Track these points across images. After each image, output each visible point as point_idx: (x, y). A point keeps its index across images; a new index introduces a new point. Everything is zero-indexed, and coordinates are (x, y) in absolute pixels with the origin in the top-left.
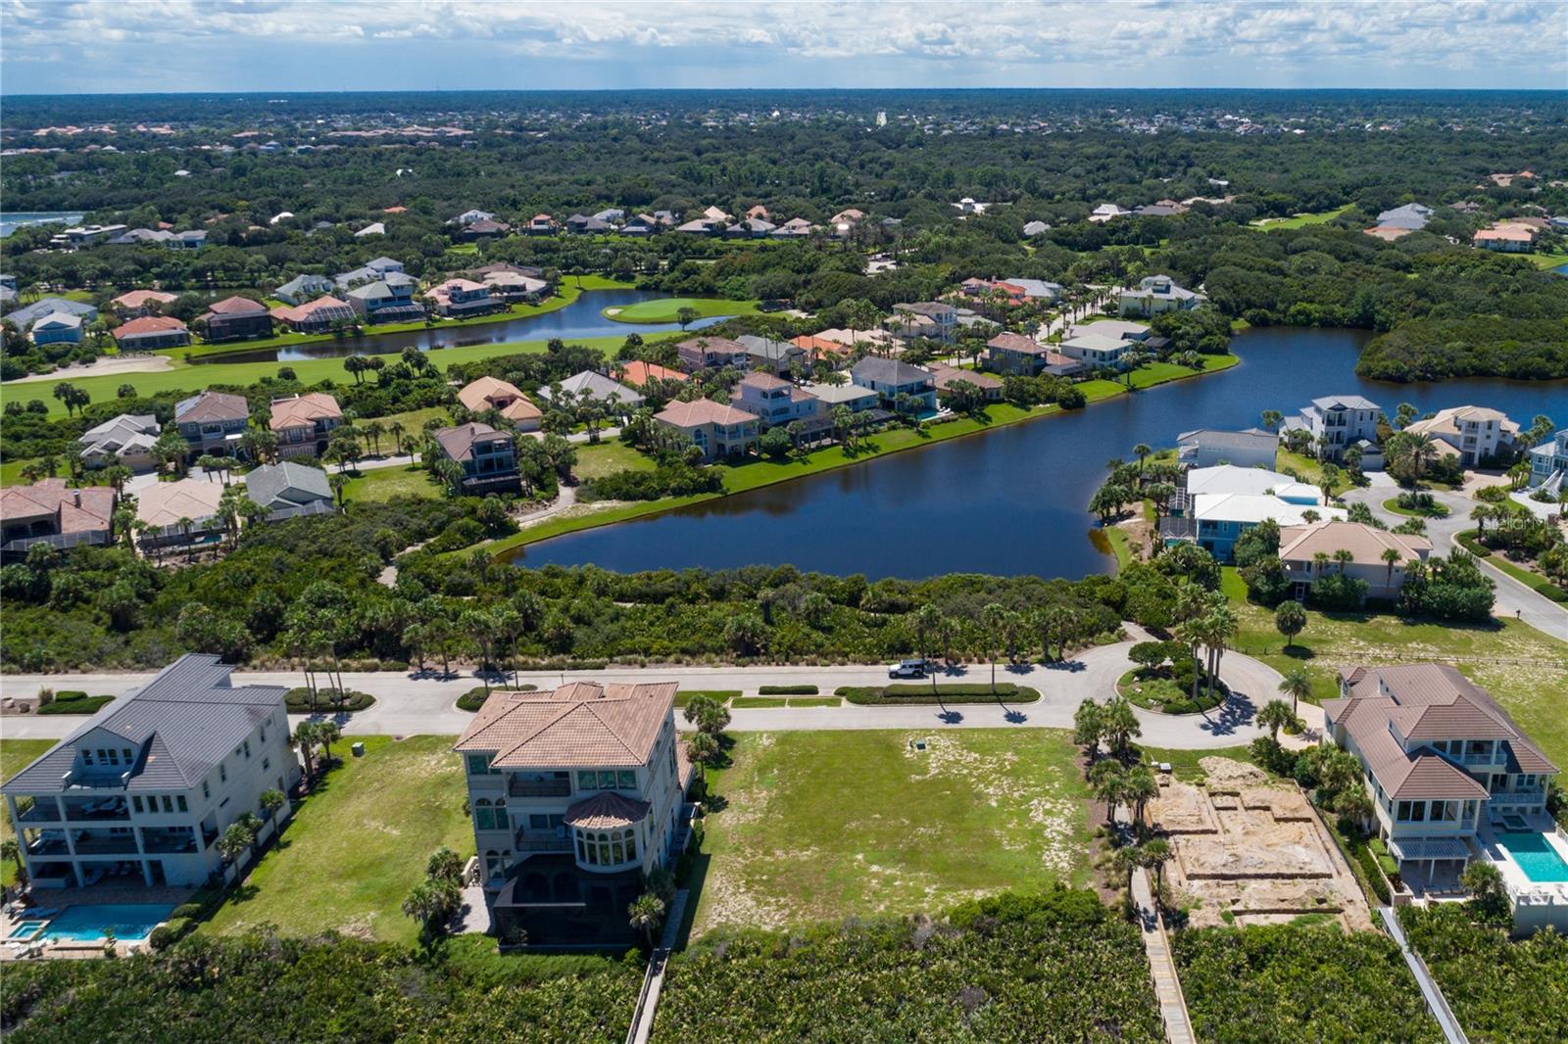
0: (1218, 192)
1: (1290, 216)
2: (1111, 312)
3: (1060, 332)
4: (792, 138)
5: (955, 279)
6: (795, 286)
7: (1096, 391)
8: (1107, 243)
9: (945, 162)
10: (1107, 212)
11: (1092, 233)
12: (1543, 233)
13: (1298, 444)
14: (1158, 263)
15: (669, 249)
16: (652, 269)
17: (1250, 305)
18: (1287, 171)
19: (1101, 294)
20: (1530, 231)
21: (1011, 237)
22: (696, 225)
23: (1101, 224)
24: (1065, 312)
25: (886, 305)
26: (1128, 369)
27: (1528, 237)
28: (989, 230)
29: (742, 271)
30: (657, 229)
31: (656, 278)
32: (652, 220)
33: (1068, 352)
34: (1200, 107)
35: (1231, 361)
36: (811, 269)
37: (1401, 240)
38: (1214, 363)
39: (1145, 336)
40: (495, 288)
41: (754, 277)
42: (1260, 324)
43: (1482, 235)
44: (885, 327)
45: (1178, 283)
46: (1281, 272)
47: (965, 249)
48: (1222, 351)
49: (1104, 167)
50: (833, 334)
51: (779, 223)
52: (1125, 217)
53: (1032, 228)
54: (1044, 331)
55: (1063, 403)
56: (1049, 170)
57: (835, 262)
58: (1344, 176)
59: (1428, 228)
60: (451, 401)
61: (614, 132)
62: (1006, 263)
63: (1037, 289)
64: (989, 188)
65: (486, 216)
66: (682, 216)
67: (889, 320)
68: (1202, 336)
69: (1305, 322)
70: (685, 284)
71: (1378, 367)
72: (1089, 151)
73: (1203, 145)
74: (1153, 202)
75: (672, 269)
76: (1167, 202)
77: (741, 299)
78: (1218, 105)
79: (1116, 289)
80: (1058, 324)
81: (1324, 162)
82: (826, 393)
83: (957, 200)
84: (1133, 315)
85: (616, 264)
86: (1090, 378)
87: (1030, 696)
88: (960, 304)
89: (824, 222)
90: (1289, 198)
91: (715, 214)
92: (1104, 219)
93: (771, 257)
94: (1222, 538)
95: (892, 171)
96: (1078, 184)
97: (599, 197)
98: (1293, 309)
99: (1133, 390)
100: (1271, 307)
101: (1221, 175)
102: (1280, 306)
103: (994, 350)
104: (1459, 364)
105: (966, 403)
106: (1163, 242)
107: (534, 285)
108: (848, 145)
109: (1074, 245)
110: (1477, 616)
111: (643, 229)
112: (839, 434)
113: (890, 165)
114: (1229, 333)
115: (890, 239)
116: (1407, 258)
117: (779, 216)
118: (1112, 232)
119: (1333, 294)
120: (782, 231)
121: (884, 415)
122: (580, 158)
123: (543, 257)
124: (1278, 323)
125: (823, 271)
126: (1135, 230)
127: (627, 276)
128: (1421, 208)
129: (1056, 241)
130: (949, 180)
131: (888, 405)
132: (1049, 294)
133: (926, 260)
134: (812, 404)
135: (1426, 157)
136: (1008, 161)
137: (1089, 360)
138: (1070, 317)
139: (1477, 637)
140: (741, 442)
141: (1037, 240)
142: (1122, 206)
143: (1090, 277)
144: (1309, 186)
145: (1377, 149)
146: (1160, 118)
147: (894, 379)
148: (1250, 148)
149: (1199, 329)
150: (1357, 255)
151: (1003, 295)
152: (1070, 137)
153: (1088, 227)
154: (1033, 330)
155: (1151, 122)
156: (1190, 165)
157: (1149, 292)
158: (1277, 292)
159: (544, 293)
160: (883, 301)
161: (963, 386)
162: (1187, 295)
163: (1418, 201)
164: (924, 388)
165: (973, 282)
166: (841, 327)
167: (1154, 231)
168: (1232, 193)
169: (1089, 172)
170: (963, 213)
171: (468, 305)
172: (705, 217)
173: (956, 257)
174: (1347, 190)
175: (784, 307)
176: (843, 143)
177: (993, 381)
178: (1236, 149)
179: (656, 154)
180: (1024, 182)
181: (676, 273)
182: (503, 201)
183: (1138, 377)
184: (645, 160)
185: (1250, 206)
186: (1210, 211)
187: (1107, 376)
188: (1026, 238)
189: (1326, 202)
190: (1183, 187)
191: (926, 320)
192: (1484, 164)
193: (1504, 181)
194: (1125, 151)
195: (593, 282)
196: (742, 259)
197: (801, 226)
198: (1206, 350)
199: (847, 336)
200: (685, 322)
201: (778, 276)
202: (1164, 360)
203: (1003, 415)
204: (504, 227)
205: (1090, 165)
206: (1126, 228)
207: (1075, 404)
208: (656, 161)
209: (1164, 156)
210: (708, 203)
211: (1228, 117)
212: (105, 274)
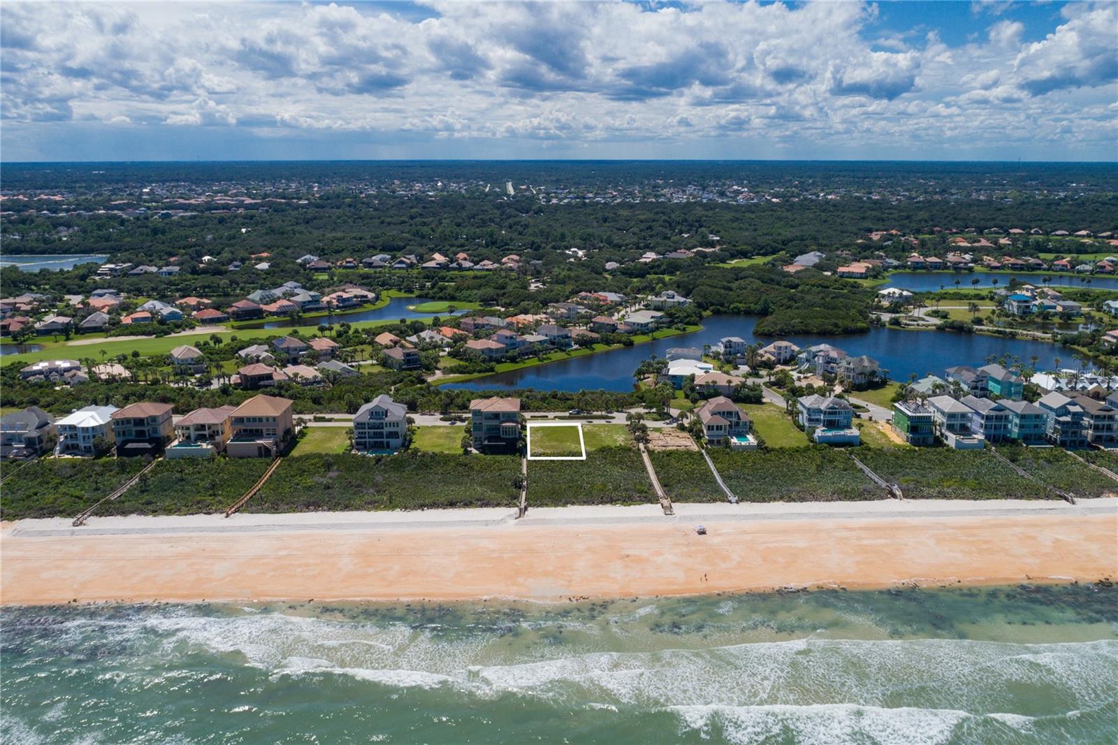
0: (712, 244)
1: (750, 258)
2: (647, 307)
3: (623, 316)
4: (464, 207)
5: (575, 292)
6: (498, 295)
7: (638, 340)
8: (649, 274)
9: (559, 225)
10: (650, 256)
11: (641, 269)
12: (873, 269)
13: (716, 356)
14: (672, 284)
15: (427, 277)
16: (422, 287)
17: (712, 304)
18: (756, 230)
19: (643, 299)
20: (868, 267)
21: (600, 271)
22: (431, 264)
23: (646, 263)
24: (626, 307)
25: (545, 304)
26: (652, 331)
27: (863, 271)
28: (588, 267)
29: (468, 288)
30: (411, 266)
31: (426, 291)
32: (408, 261)
33: (626, 323)
34: (718, 178)
35: (700, 328)
36: (503, 288)
37: (797, 272)
38: (691, 329)
39: (661, 317)
40: (356, 297)
41: (475, 291)
42: (717, 313)
43: (841, 269)
44: (545, 313)
45: (679, 294)
46: (731, 289)
47: (577, 278)
48: (696, 324)
49: (650, 228)
50: (522, 317)
51: (476, 263)
52: (658, 260)
53: (610, 265)
54: (616, 316)
55: (624, 344)
56: (618, 229)
57: (514, 284)
58: (787, 233)
59: (815, 266)
60: (372, 343)
61: (348, 200)
62: (598, 284)
63: (612, 297)
64: (586, 243)
65: (316, 259)
66: (421, 258)
67: (549, 311)
68: (686, 317)
69: (737, 312)
70: (441, 294)
71: (761, 330)
72: (642, 217)
73: (710, 213)
74: (675, 250)
75: (433, 287)
76: (683, 251)
77: (471, 302)
78: (731, 177)
79: (650, 298)
80: (623, 312)
81: (778, 225)
82: (529, 338)
83: (568, 248)
84: (657, 309)
85: (405, 284)
86: (636, 334)
87: (613, 418)
88: (578, 304)
89: (499, 262)
90: (749, 248)
91: (439, 258)
92: (648, 260)
93: (482, 281)
94: (677, 381)
95: (530, 231)
96: (635, 239)
97: (369, 247)
98: (732, 306)
99: (654, 339)
100: (722, 305)
101: (716, 233)
102: (726, 305)
103: (594, 323)
104: (797, 328)
105: (585, 343)
106: (678, 273)
107: (371, 295)
108: (498, 212)
109: (631, 275)
110: (757, 400)
111: (404, 266)
112: (535, 353)
113: (526, 226)
114: (701, 317)
115: (539, 272)
116: (797, 281)
117: (476, 259)
118: (652, 267)
119: (751, 299)
120: (478, 267)
121: (551, 347)
122: (345, 222)
123: (365, 281)
124: (725, 312)
125: (510, 288)
126: (664, 267)
127: (410, 291)
128: (818, 254)
129: (623, 273)
130: (563, 237)
131: (553, 343)
132: (618, 299)
133: (557, 283)
134: (524, 342)
135: (839, 221)
136: (595, 224)
137: (636, 327)
138: (628, 309)
139: (754, 406)
140: (498, 355)
141: (612, 272)
142: (658, 253)
143: (639, 291)
144: (762, 241)
145: (811, 216)
146: (691, 189)
147: (555, 333)
148: (738, 215)
149: (685, 314)
150: (772, 280)
151: (597, 299)
152: (632, 206)
153: (639, 266)
154: (611, 315)
155: (684, 191)
156: (701, 226)
157: (665, 298)
158: (725, 298)
159: (377, 298)
160: (543, 302)
161: (583, 336)
162: (682, 300)
163: (819, 251)
164: (567, 337)
165: (583, 294)
166: (526, 313)
167: (673, 268)
168: (720, 245)
169: (642, 230)
170: (570, 256)
171: (346, 304)
172: (434, 259)
173: (573, 282)
174: (785, 243)
175: (493, 305)
176: (495, 211)
177: (595, 335)
178: (728, 215)
179: (388, 220)
180: (605, 237)
181: (436, 290)
182: (317, 249)
183: (657, 334)
184: (382, 222)
185: (727, 253)
186: (705, 255)
187: (644, 333)
188: (607, 271)
189: (770, 250)
190: (693, 241)
191: (563, 311)
192: (871, 226)
193: (875, 236)
194: (664, 217)
195: (394, 293)
196: (467, 283)
197: (487, 264)
198: (689, 323)
199: (530, 318)
200: (451, 312)
201: (489, 291)
202: (669, 328)
203: (600, 348)
204: (330, 264)
205: (643, 226)
206: (659, 266)
207: (629, 344)
208: (389, 224)
209: (686, 220)
210: (433, 251)
211: (735, 187)
212: (153, 289)
